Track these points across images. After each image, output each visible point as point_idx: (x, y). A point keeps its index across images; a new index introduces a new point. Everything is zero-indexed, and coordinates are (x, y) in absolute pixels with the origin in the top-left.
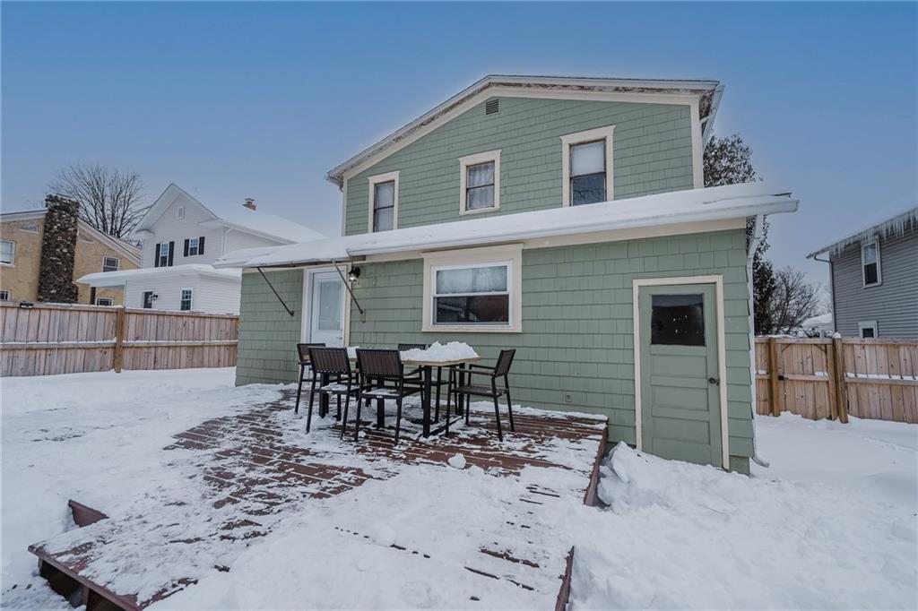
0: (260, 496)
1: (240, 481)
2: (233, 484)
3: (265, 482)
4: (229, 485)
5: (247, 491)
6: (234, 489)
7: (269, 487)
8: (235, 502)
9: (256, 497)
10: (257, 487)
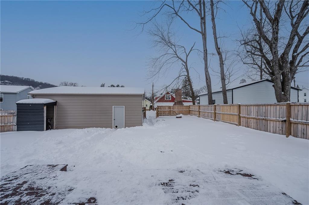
0: (7, 189)
1: (21, 193)
2: (25, 190)
3: (7, 196)
4: (26, 190)
5: (15, 190)
6: (22, 189)
7: (3, 194)
8: (19, 184)
9: (10, 188)
10: (11, 192)
